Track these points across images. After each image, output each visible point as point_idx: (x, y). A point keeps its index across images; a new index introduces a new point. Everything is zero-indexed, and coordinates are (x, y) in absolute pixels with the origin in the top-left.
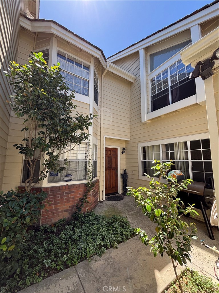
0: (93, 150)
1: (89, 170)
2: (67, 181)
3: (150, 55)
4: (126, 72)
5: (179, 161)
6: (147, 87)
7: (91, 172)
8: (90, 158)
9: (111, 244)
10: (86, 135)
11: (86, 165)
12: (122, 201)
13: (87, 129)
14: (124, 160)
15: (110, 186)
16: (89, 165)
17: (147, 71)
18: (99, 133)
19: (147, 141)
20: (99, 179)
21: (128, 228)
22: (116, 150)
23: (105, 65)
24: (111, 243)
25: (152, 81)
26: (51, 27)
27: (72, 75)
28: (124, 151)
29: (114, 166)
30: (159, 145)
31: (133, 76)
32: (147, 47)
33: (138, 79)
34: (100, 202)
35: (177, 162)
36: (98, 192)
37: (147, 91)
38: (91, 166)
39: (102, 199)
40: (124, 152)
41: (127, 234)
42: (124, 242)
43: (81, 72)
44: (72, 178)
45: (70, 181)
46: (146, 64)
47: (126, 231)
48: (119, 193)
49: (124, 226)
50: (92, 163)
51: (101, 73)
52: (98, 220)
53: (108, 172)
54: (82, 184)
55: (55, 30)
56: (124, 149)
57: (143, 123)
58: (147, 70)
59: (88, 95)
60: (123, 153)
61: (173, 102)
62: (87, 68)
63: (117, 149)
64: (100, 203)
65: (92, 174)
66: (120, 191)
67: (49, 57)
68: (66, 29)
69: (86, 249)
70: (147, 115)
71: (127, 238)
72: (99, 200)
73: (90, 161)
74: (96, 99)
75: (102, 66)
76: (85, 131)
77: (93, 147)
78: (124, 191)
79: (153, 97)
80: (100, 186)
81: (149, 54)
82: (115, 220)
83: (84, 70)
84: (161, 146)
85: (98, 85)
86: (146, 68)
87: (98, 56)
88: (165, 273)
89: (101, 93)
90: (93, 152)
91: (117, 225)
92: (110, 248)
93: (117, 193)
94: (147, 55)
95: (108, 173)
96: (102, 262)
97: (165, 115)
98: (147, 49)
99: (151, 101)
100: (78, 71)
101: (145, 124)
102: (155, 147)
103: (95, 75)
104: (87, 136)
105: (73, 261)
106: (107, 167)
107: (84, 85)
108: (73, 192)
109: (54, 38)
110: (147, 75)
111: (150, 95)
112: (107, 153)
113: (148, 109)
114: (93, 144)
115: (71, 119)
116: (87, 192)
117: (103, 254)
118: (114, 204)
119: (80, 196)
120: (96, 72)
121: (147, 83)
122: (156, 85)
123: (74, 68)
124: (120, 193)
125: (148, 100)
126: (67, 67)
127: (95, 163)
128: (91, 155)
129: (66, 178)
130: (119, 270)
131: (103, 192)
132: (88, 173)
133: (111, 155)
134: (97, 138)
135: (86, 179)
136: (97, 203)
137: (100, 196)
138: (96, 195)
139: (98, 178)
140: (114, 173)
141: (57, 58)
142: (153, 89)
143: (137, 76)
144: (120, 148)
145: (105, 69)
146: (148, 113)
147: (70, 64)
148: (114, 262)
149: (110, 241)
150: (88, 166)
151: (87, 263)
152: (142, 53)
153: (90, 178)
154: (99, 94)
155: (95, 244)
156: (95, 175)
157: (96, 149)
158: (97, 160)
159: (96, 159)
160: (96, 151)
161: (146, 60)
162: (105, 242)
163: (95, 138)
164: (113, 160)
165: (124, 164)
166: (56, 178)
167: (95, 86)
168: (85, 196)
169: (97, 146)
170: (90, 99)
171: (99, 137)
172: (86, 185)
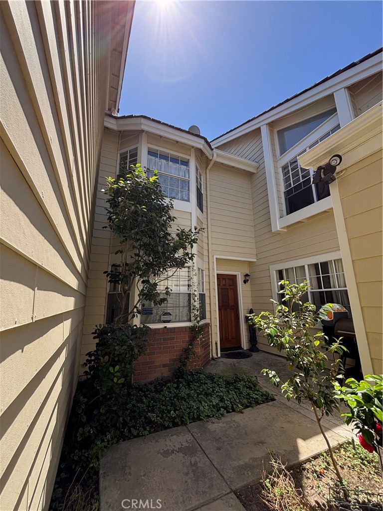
0: (199, 278)
1: (195, 306)
2: (165, 322)
3: (279, 132)
4: (242, 159)
5: (338, 289)
6: (277, 179)
7: (198, 310)
8: (195, 288)
9: (232, 407)
10: (190, 256)
11: (189, 300)
12: (249, 359)
13: (192, 247)
14: (249, 294)
15: (227, 336)
16: (194, 299)
17: (274, 155)
18: (205, 253)
19: (284, 261)
20: (210, 322)
21: (258, 391)
22: (233, 278)
23: (210, 155)
24: (232, 405)
25: (285, 168)
26: (141, 124)
27: (167, 176)
28: (247, 278)
29: (231, 303)
30: (304, 266)
31: (254, 163)
32: (272, 122)
33: (262, 167)
34: (213, 359)
35: (335, 291)
36: (209, 342)
37: (278, 185)
38: (197, 300)
39: (216, 355)
40: (248, 280)
41: (257, 398)
42: (252, 407)
43: (178, 171)
44: (171, 318)
45: (168, 322)
46: (273, 145)
47: (256, 394)
48: (243, 349)
49: (252, 388)
50: (198, 297)
51: (205, 166)
52: (212, 380)
53: (222, 312)
54: (185, 328)
55: (146, 126)
56: (247, 275)
57: (273, 233)
58: (275, 153)
59: (188, 201)
60: (245, 282)
61: (319, 199)
62: (186, 163)
63: (236, 275)
64: (212, 361)
65: (199, 312)
66: (245, 344)
67: (138, 158)
68: (159, 122)
69: (198, 408)
70: (280, 221)
71: (258, 403)
72: (211, 357)
73: (196, 293)
74: (200, 205)
75: (207, 157)
76: (188, 250)
77: (199, 273)
78: (251, 344)
79: (287, 193)
80: (211, 334)
81: (275, 131)
82: (237, 380)
83: (182, 166)
84: (306, 267)
85: (202, 183)
86: (273, 150)
87: (201, 147)
88: (312, 442)
89: (207, 195)
90: (199, 280)
91: (240, 385)
92: (232, 412)
93: (240, 348)
94: (273, 132)
95: (222, 314)
96: (221, 425)
97: (309, 218)
98: (271, 125)
99: (286, 199)
100: (174, 170)
101: (278, 233)
102: (298, 270)
103: (197, 170)
104: (192, 256)
105: (184, 418)
106: (221, 305)
107: (183, 187)
108: (173, 338)
109: (144, 134)
110: (275, 161)
111: (283, 189)
112: (220, 283)
113: (281, 210)
114: (199, 269)
115: (169, 235)
116: (193, 339)
117: (222, 418)
118: (235, 363)
119: (184, 345)
120: (198, 167)
121: (276, 173)
122: (291, 173)
123: (168, 166)
124: (245, 349)
125: (279, 197)
126: (159, 166)
127: (202, 297)
128: (196, 284)
129: (163, 318)
130: (246, 434)
131: (216, 343)
132: (194, 311)
133: (227, 285)
134: (202, 259)
135: (190, 320)
136: (208, 360)
137: (212, 350)
138: (206, 345)
139: (207, 321)
140: (233, 314)
141: (147, 157)
142: (287, 180)
143: (261, 162)
144: (239, 273)
145: (211, 160)
146: (281, 217)
147: (164, 161)
148: (238, 426)
149: (231, 403)
150: (192, 301)
151: (201, 424)
152: (265, 131)
153: (196, 318)
154: (204, 196)
155: (211, 404)
156: (203, 317)
157: (203, 276)
158: (205, 293)
159: (203, 291)
160: (203, 279)
161: (272, 139)
162: (225, 403)
163: (200, 260)
164: (231, 293)
165: (249, 300)
166: (149, 317)
167: (197, 187)
168: (191, 344)
169: (204, 272)
170: (191, 206)
171: (206, 259)
172: (192, 329)
